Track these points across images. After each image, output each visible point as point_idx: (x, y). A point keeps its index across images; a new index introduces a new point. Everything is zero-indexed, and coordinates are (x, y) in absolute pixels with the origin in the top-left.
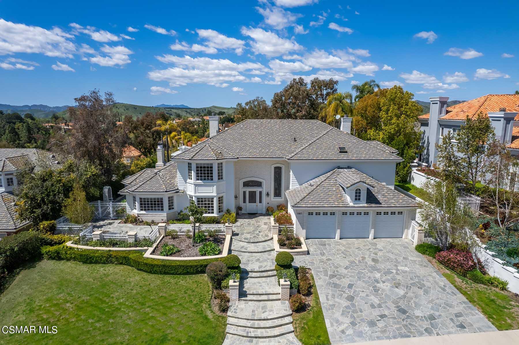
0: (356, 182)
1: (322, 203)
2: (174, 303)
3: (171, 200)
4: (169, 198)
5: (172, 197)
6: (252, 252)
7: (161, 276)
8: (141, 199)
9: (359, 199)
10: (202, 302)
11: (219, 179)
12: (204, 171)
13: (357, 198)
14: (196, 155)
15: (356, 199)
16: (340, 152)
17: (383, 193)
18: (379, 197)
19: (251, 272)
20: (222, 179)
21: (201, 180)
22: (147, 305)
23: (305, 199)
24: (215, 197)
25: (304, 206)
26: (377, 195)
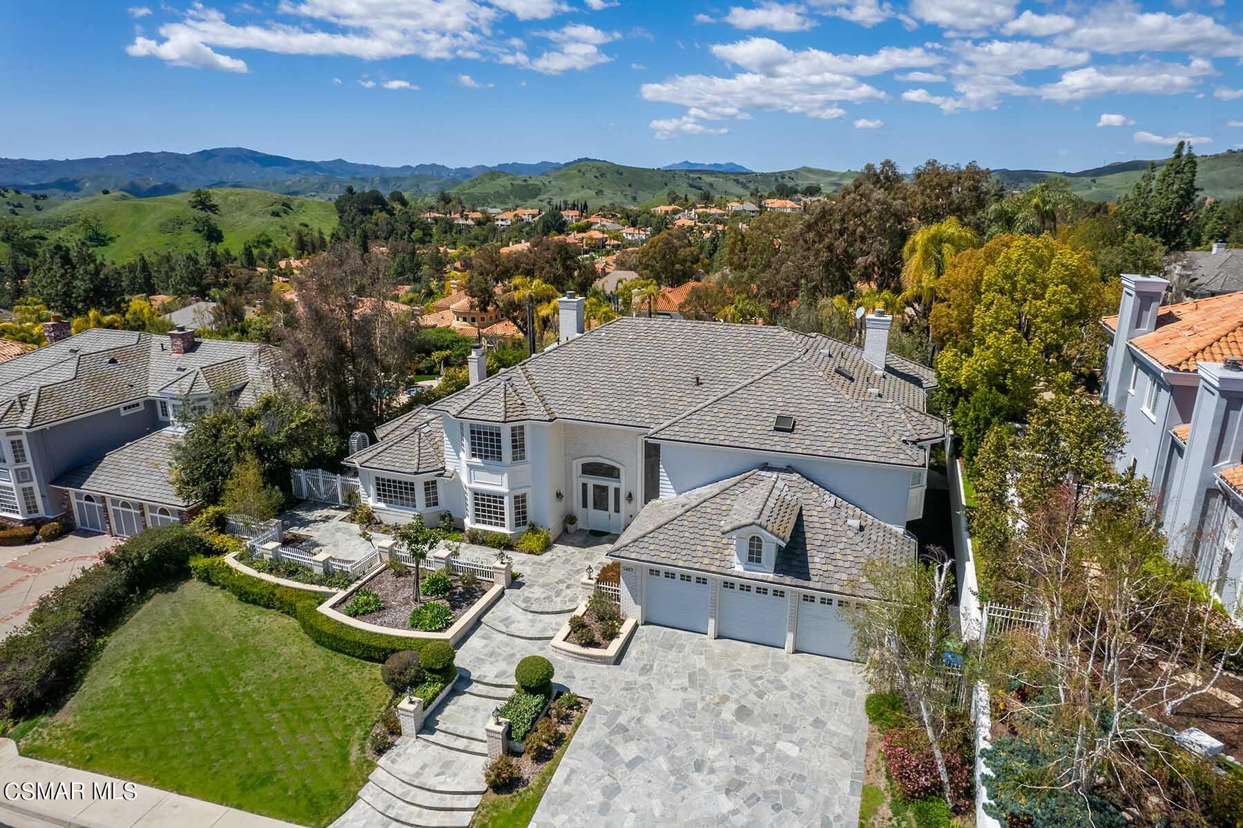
0: (744, 522)
1: (674, 556)
2: (319, 714)
3: (430, 487)
4: (427, 483)
5: (434, 482)
6: (513, 636)
7: (331, 653)
8: (377, 479)
9: (759, 561)
10: (358, 724)
11: (515, 459)
12: (486, 440)
13: (754, 556)
14: (471, 407)
15: (751, 559)
16: (776, 429)
17: (831, 550)
18: (816, 561)
19: (477, 682)
20: (522, 458)
21: (480, 457)
22: (279, 708)
23: (646, 539)
24: (506, 494)
25: (633, 556)
26: (815, 553)
